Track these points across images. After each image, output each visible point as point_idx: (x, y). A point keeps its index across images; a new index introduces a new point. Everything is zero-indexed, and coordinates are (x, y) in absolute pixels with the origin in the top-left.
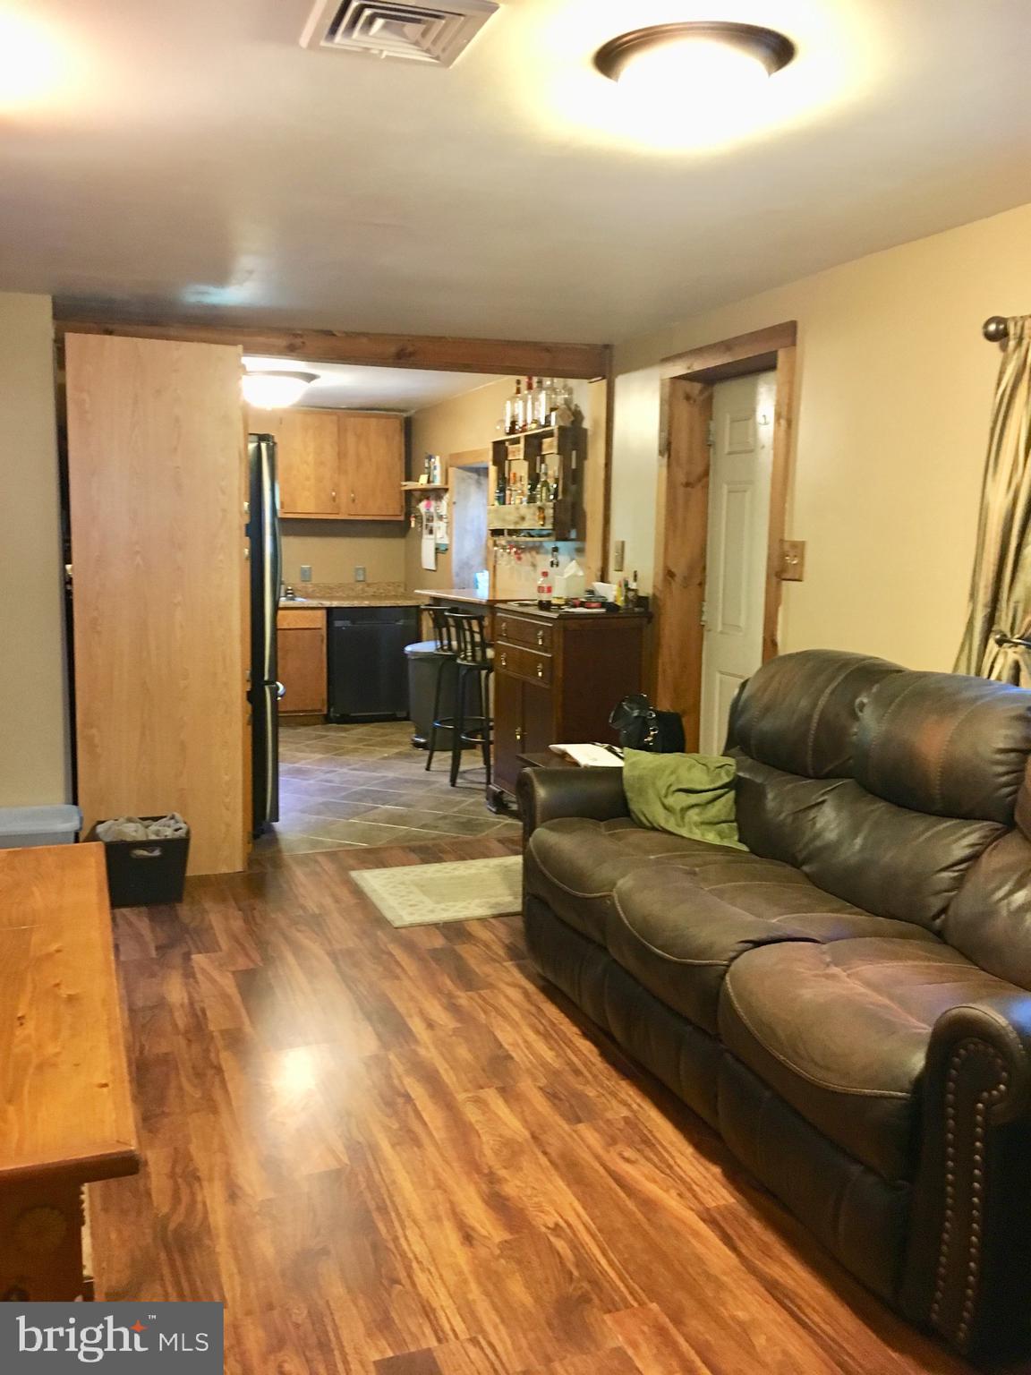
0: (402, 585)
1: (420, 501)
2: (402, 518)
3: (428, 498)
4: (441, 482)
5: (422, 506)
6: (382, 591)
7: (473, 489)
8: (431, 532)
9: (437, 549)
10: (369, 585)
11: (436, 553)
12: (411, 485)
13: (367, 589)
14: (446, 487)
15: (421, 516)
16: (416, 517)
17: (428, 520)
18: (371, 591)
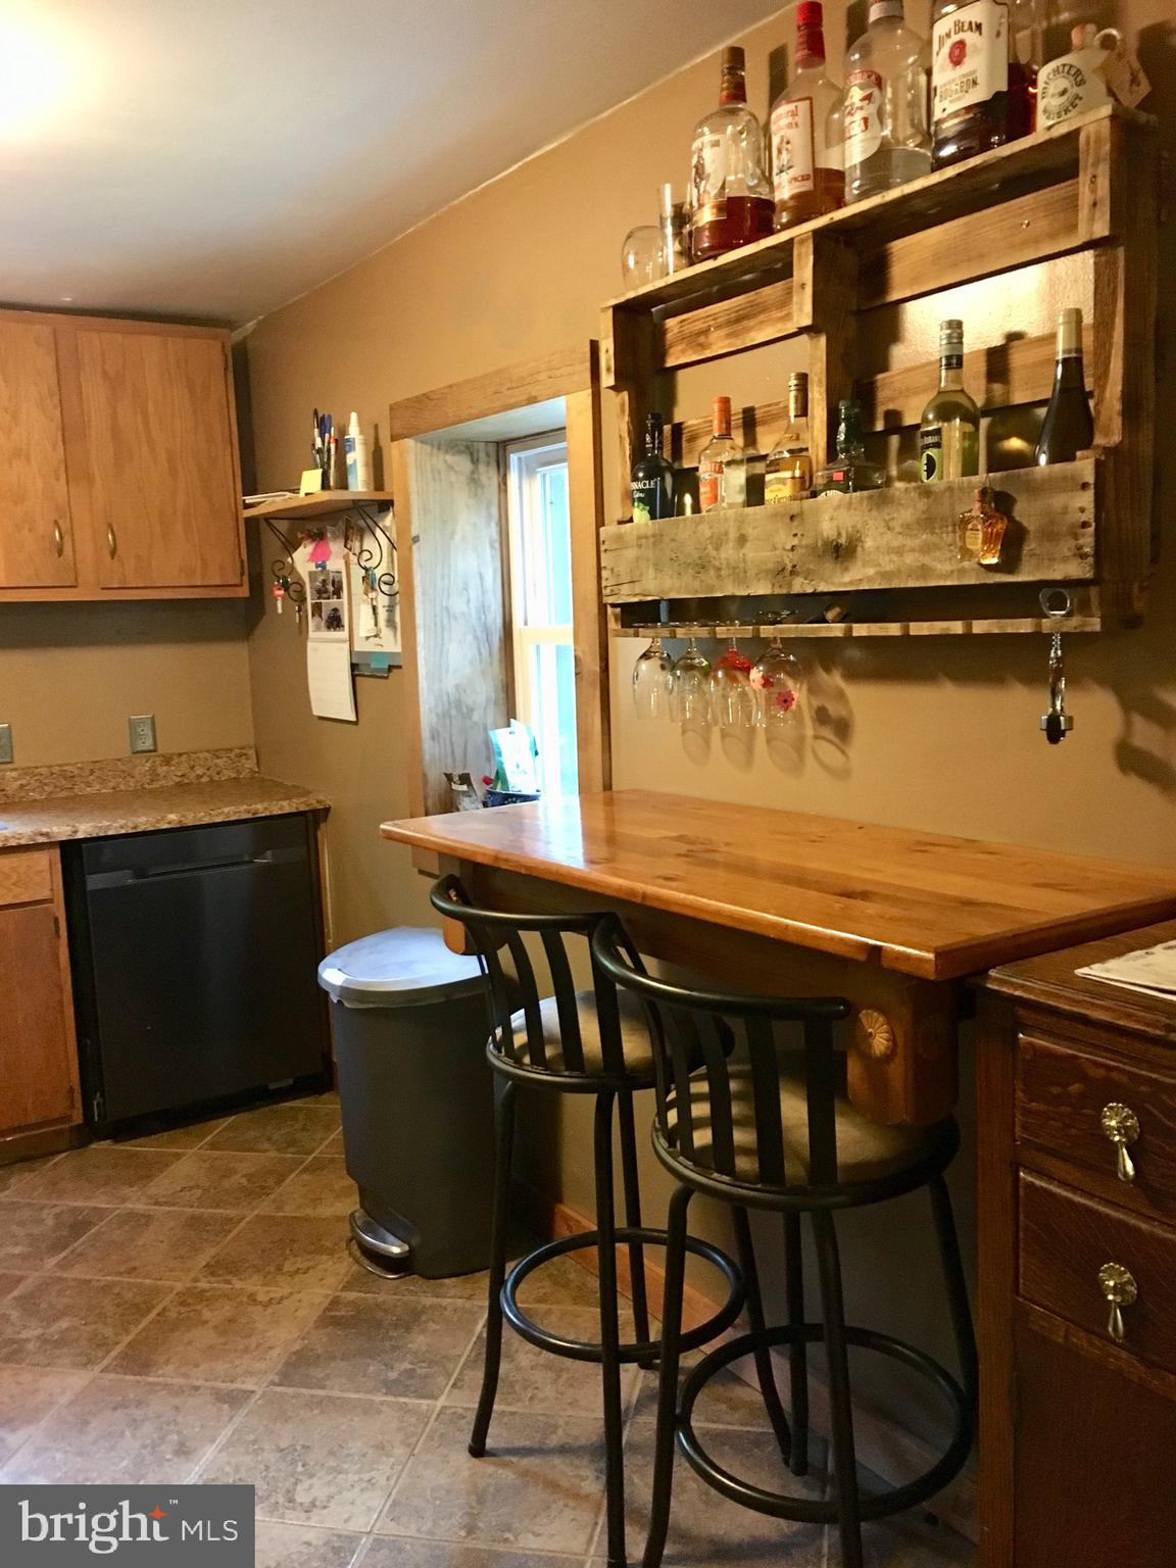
0: (252, 752)
1: (292, 546)
2: (244, 592)
3: (319, 537)
4: (367, 484)
5: (302, 560)
6: (200, 771)
7: (462, 497)
8: (334, 622)
9: (354, 667)
10: (167, 760)
11: (354, 678)
12: (269, 502)
13: (162, 770)
14: (380, 496)
15: (300, 583)
16: (286, 586)
17: (321, 592)
18: (171, 775)
